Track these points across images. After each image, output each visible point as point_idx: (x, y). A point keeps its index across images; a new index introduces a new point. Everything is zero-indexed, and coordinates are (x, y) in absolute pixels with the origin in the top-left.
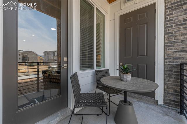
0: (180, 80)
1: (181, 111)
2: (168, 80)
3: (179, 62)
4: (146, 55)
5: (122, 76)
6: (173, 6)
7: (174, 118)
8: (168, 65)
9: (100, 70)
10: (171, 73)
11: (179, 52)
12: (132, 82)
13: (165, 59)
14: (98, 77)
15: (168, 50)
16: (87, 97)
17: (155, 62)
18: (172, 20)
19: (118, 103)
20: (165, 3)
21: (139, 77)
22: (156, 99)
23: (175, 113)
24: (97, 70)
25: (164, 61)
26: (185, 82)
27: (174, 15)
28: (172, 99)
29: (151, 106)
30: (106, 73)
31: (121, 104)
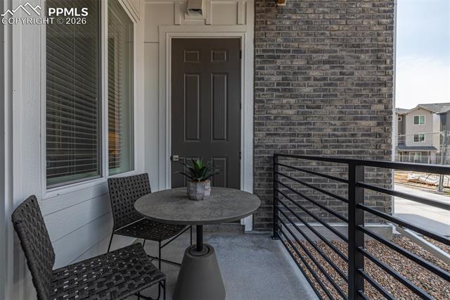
0: (273, 183)
1: (275, 233)
2: (259, 184)
3: (272, 152)
4: (225, 138)
5: (192, 189)
6: (265, 54)
7: (268, 249)
8: (259, 157)
9: (123, 178)
10: (262, 172)
11: (272, 135)
12: (214, 200)
13: (255, 147)
14: (116, 199)
15: (259, 131)
16: (89, 276)
17: (240, 153)
18: (263, 79)
19: (182, 256)
20: (255, 47)
21: (227, 187)
22: (242, 224)
23: (267, 239)
24: (114, 179)
25: (254, 151)
26: (279, 185)
27: (266, 72)
28: (264, 217)
29: (236, 240)
30: (141, 185)
31: (191, 257)
